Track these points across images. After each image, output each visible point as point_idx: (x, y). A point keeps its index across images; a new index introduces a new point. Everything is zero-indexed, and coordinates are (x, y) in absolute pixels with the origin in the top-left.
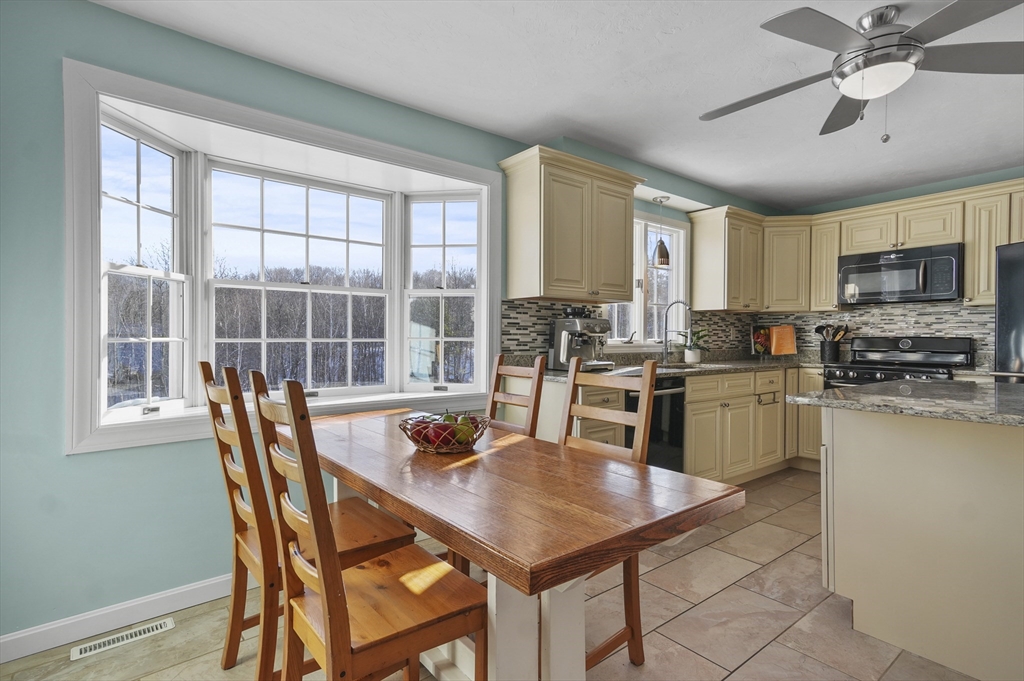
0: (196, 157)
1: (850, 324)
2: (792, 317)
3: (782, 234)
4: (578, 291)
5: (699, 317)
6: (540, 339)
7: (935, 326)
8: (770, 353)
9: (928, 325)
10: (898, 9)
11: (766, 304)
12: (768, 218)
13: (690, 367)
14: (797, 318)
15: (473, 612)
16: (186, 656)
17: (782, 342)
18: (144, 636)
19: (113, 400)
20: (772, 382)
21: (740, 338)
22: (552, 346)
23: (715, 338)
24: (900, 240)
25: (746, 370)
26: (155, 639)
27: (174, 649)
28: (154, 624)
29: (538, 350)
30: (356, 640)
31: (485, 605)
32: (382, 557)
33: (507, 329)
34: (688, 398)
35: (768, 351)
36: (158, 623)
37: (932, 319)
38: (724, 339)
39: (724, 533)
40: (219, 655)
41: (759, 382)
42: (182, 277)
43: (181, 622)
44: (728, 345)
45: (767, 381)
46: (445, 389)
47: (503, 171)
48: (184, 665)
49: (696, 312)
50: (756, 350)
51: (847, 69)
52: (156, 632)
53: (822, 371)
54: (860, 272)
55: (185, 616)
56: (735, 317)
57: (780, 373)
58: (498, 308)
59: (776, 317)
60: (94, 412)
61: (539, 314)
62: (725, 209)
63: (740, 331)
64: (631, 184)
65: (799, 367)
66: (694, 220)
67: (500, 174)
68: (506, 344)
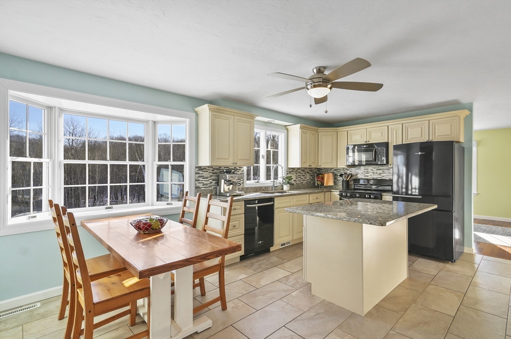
0: (55, 110)
1: (353, 173)
2: (333, 170)
3: (326, 135)
4: (228, 163)
5: (291, 170)
6: (214, 182)
7: (382, 175)
8: (323, 185)
9: (380, 174)
10: (325, 68)
11: (320, 164)
12: (320, 128)
13: (285, 192)
14: (335, 170)
15: (145, 290)
16: (44, 316)
17: (329, 181)
18: (27, 310)
19: (14, 213)
20: (317, 198)
21: (312, 178)
22: (218, 185)
23: (300, 179)
24: (368, 140)
25: (304, 194)
26: (31, 311)
27: (39, 314)
28: (31, 305)
29: (213, 187)
30: (96, 300)
31: (149, 288)
32: (119, 273)
33: (198, 178)
34: (276, 206)
35: (322, 184)
36: (33, 305)
37: (380, 172)
38: (304, 179)
39: (285, 261)
40: (58, 315)
41: (311, 198)
42: (48, 160)
43: (44, 304)
44: (306, 182)
45: (315, 198)
46: (171, 204)
47: (196, 112)
48: (42, 320)
49: (290, 168)
50: (317, 184)
51: (309, 87)
52: (32, 308)
53: (339, 193)
54: (365, 152)
55: (45, 302)
56: (309, 169)
57: (322, 194)
58: (194, 170)
59: (327, 170)
60: (5, 220)
61: (213, 172)
62: (299, 125)
63: (311, 175)
64: (253, 117)
65: (331, 191)
66: (289, 129)
67: (194, 114)
68: (198, 185)
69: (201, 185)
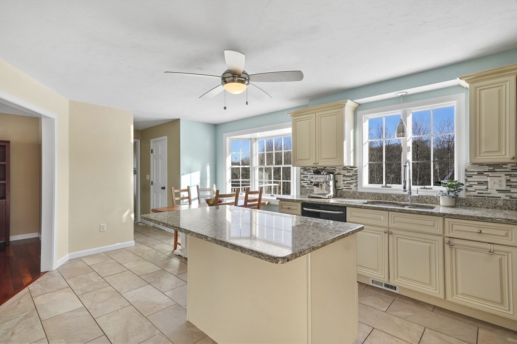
33: (303, 178)
58: (300, 171)
68: (303, 184)
69: (305, 185)
